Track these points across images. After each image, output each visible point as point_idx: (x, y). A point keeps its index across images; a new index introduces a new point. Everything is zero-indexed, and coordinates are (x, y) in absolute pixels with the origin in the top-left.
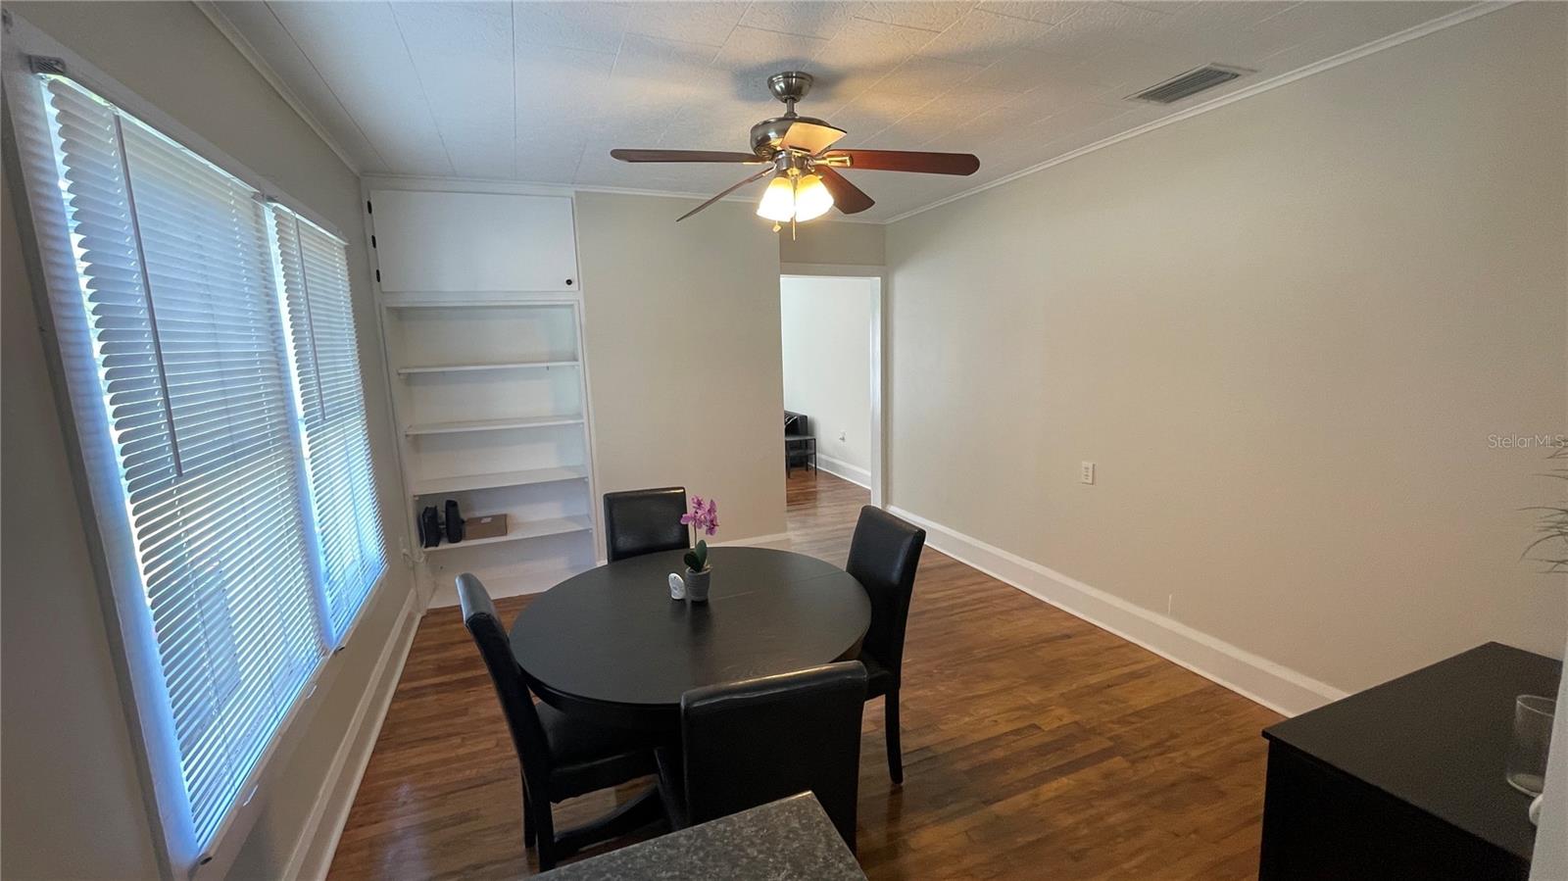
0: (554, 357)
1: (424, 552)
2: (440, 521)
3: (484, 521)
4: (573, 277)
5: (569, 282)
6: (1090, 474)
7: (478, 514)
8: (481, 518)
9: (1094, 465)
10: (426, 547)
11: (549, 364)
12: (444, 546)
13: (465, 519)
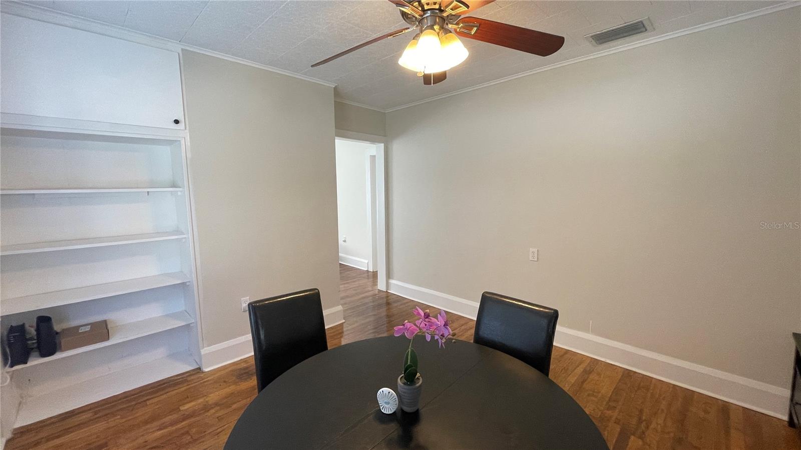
0: (153, 184)
1: (8, 372)
2: (28, 337)
3: (82, 330)
4: (180, 117)
5: (177, 122)
6: (536, 255)
7: (74, 323)
8: (78, 327)
9: (538, 250)
10: (12, 366)
11: (149, 190)
12: (35, 361)
13: (59, 331)
